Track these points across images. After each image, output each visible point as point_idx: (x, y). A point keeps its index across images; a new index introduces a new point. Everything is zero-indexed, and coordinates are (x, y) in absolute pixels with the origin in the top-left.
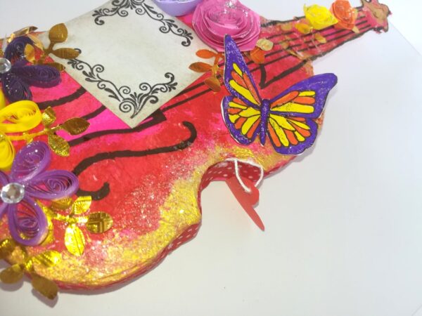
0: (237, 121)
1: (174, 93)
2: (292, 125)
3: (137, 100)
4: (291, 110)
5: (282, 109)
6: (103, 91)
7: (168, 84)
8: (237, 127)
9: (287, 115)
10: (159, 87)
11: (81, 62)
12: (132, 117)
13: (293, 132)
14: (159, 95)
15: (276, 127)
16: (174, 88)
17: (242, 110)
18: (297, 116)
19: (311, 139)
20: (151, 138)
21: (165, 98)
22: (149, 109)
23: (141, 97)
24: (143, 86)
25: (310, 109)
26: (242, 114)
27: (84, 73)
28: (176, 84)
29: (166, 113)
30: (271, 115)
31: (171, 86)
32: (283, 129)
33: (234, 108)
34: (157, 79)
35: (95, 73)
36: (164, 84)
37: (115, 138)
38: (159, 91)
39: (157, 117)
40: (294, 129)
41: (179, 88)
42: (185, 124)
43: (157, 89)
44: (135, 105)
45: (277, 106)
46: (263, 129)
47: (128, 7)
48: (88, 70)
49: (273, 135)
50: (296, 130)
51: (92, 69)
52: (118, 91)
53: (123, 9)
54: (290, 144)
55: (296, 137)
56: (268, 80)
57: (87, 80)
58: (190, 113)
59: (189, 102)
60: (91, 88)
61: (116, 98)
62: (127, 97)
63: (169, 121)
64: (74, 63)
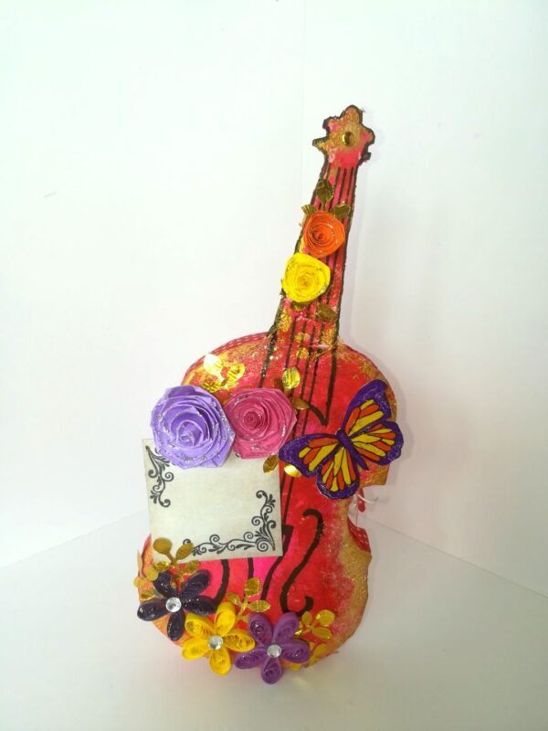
0: (338, 485)
1: (278, 504)
2: (375, 435)
3: (263, 535)
4: (365, 424)
5: (356, 429)
6: (237, 550)
7: (266, 502)
8: (342, 488)
9: (364, 431)
10: (264, 511)
11: (199, 546)
12: (274, 549)
13: (380, 441)
14: (271, 517)
15: (365, 446)
16: (274, 501)
17: (333, 469)
18: (373, 425)
19: (399, 438)
20: (298, 549)
21: (276, 515)
22: (277, 534)
23: (262, 530)
24: (254, 521)
25: (379, 415)
26: (335, 473)
27: (210, 550)
28: (271, 496)
29: (288, 522)
30: (353, 440)
31: (270, 501)
32: (371, 444)
33: (328, 479)
34: (257, 506)
35: (217, 544)
36: (265, 506)
37: (278, 572)
38: (268, 514)
39: (287, 531)
40: (378, 439)
41: (277, 496)
42: (305, 515)
43: (265, 514)
44: (266, 540)
45: (351, 430)
46: (356, 457)
47: (164, 468)
48: (211, 547)
49: (367, 455)
50: (382, 438)
51: (211, 543)
52: (245, 541)
53: (164, 473)
54: (386, 452)
55: (386, 444)
56: (324, 413)
57: (219, 553)
58: (301, 503)
59: (292, 496)
60: (227, 555)
61: (250, 546)
62: (255, 539)
63: (295, 525)
64: (196, 551)
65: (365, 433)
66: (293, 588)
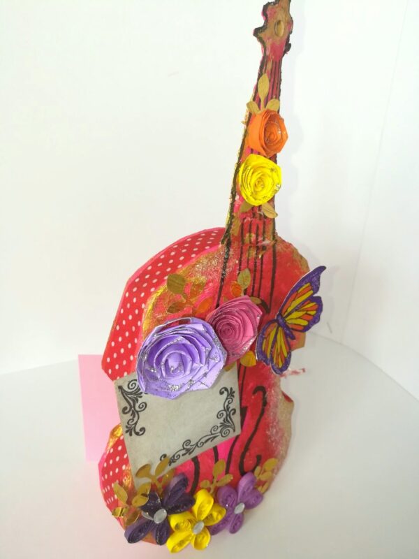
0: (282, 361)
1: (237, 395)
2: (303, 311)
3: (226, 423)
4: (296, 305)
5: (289, 310)
6: (205, 444)
7: (228, 396)
9: (297, 309)
10: (227, 403)
11: (174, 456)
12: (234, 431)
13: (306, 314)
14: (232, 406)
16: (234, 392)
17: (277, 349)
18: (303, 303)
19: (319, 308)
20: (250, 422)
21: (236, 404)
22: (236, 418)
23: (226, 420)
24: (219, 415)
27: (183, 455)
28: (231, 389)
29: (243, 405)
30: (286, 319)
31: (231, 394)
32: (299, 318)
34: (219, 402)
35: (188, 447)
36: (227, 399)
37: (237, 444)
38: (230, 405)
40: (305, 312)
41: (236, 389)
42: (254, 393)
43: (227, 406)
44: (228, 426)
45: (286, 311)
48: (184, 452)
49: (295, 327)
50: (307, 311)
51: (184, 449)
52: (212, 434)
53: (137, 405)
54: (308, 321)
55: (310, 315)
57: (190, 454)
58: (251, 385)
59: (245, 382)
60: (197, 452)
61: (215, 437)
62: (220, 429)
63: (248, 405)
64: (172, 461)
65: (296, 310)
66: (248, 454)
